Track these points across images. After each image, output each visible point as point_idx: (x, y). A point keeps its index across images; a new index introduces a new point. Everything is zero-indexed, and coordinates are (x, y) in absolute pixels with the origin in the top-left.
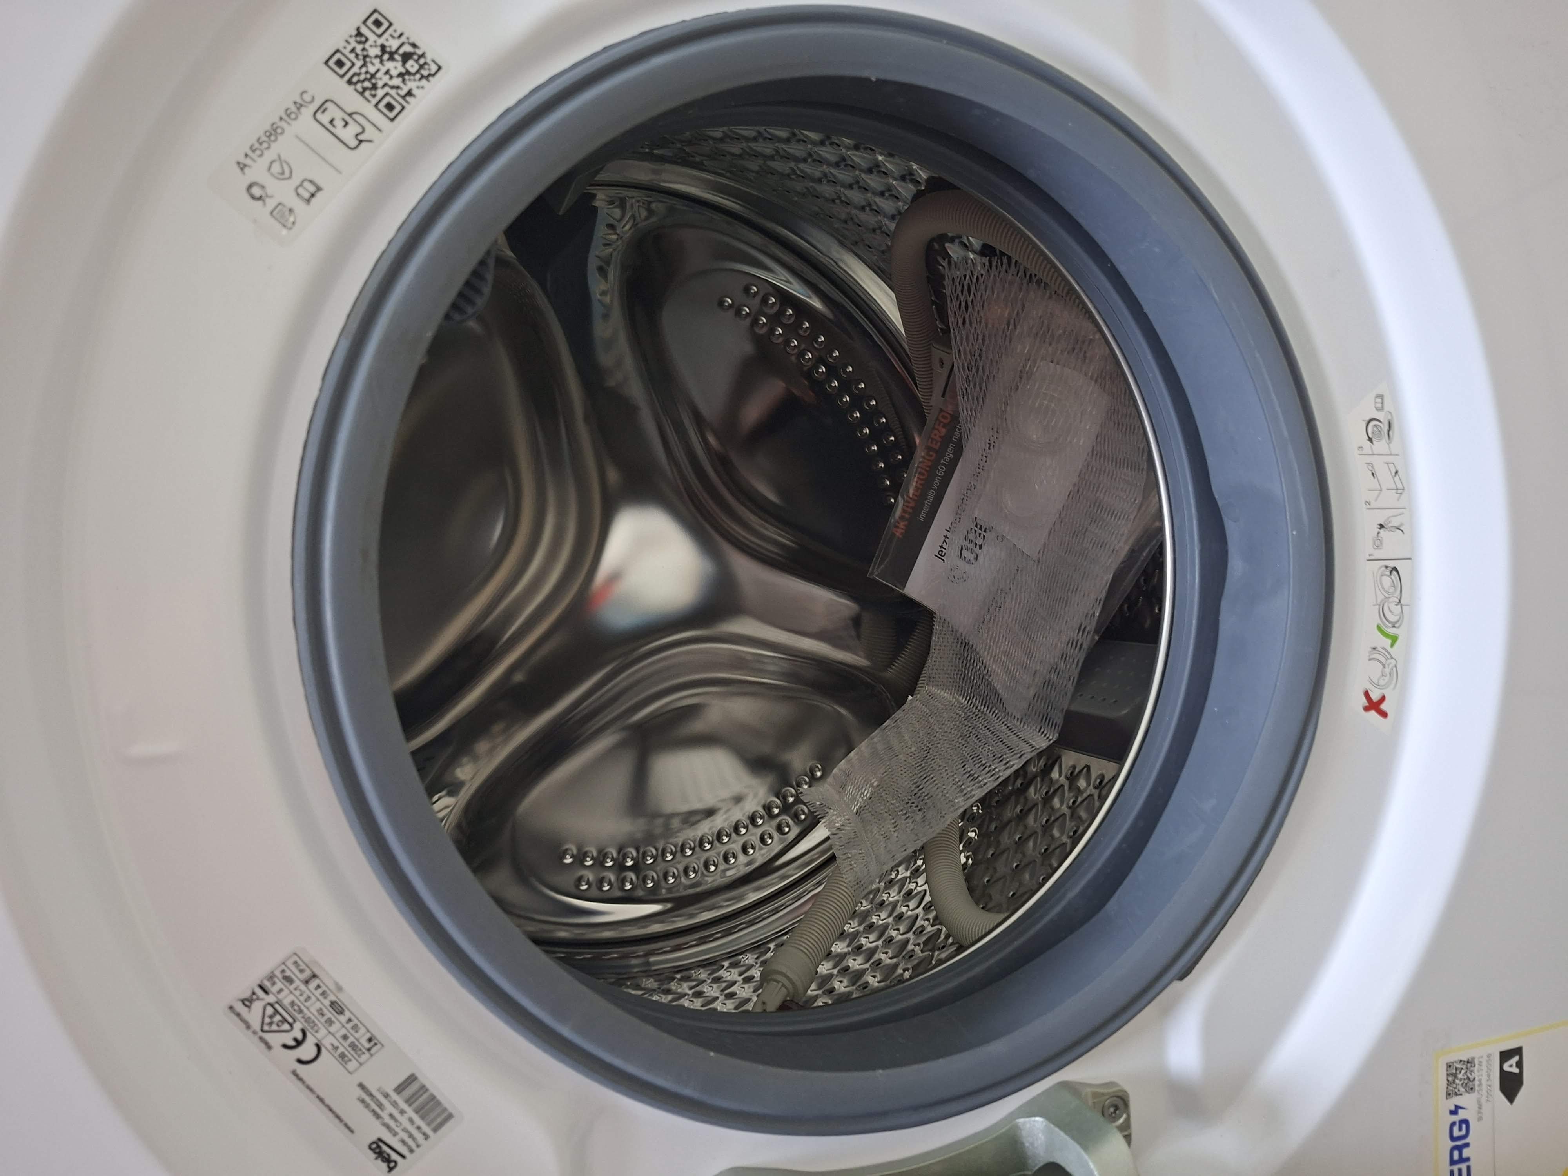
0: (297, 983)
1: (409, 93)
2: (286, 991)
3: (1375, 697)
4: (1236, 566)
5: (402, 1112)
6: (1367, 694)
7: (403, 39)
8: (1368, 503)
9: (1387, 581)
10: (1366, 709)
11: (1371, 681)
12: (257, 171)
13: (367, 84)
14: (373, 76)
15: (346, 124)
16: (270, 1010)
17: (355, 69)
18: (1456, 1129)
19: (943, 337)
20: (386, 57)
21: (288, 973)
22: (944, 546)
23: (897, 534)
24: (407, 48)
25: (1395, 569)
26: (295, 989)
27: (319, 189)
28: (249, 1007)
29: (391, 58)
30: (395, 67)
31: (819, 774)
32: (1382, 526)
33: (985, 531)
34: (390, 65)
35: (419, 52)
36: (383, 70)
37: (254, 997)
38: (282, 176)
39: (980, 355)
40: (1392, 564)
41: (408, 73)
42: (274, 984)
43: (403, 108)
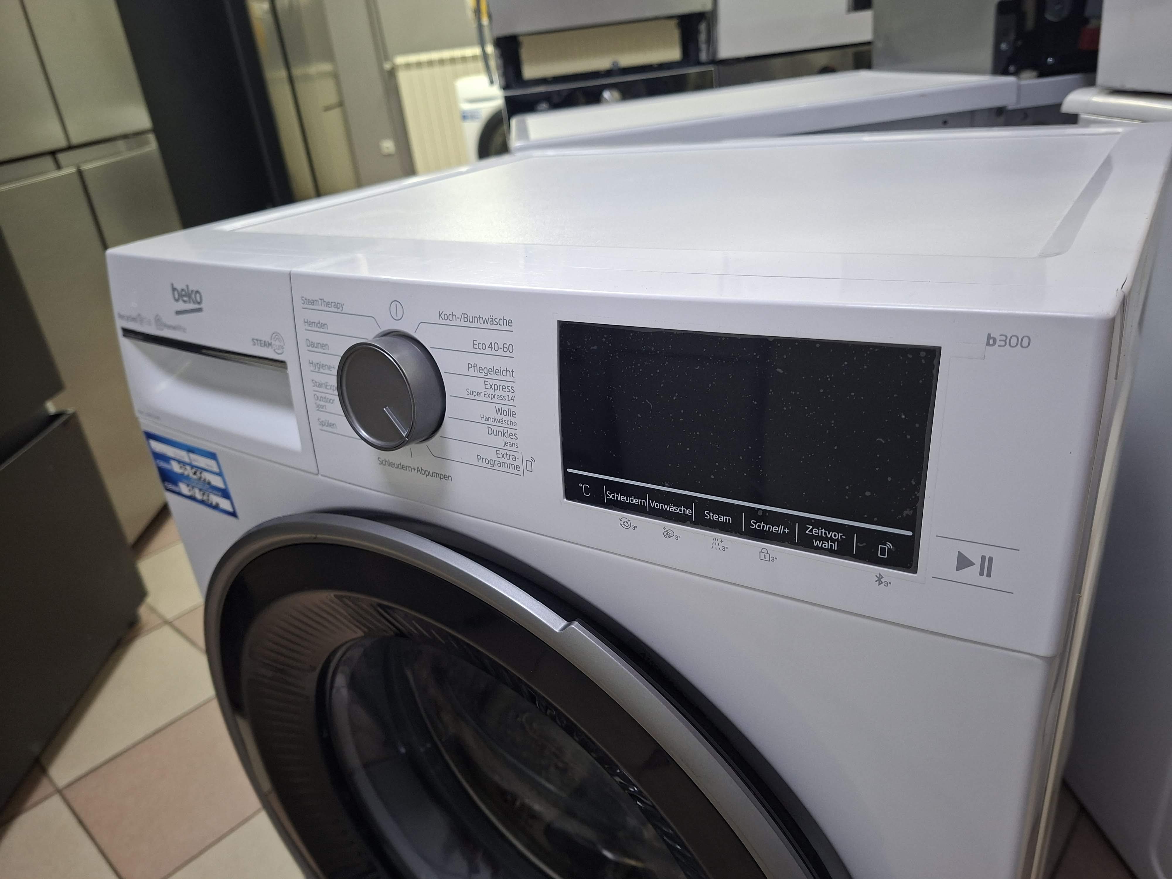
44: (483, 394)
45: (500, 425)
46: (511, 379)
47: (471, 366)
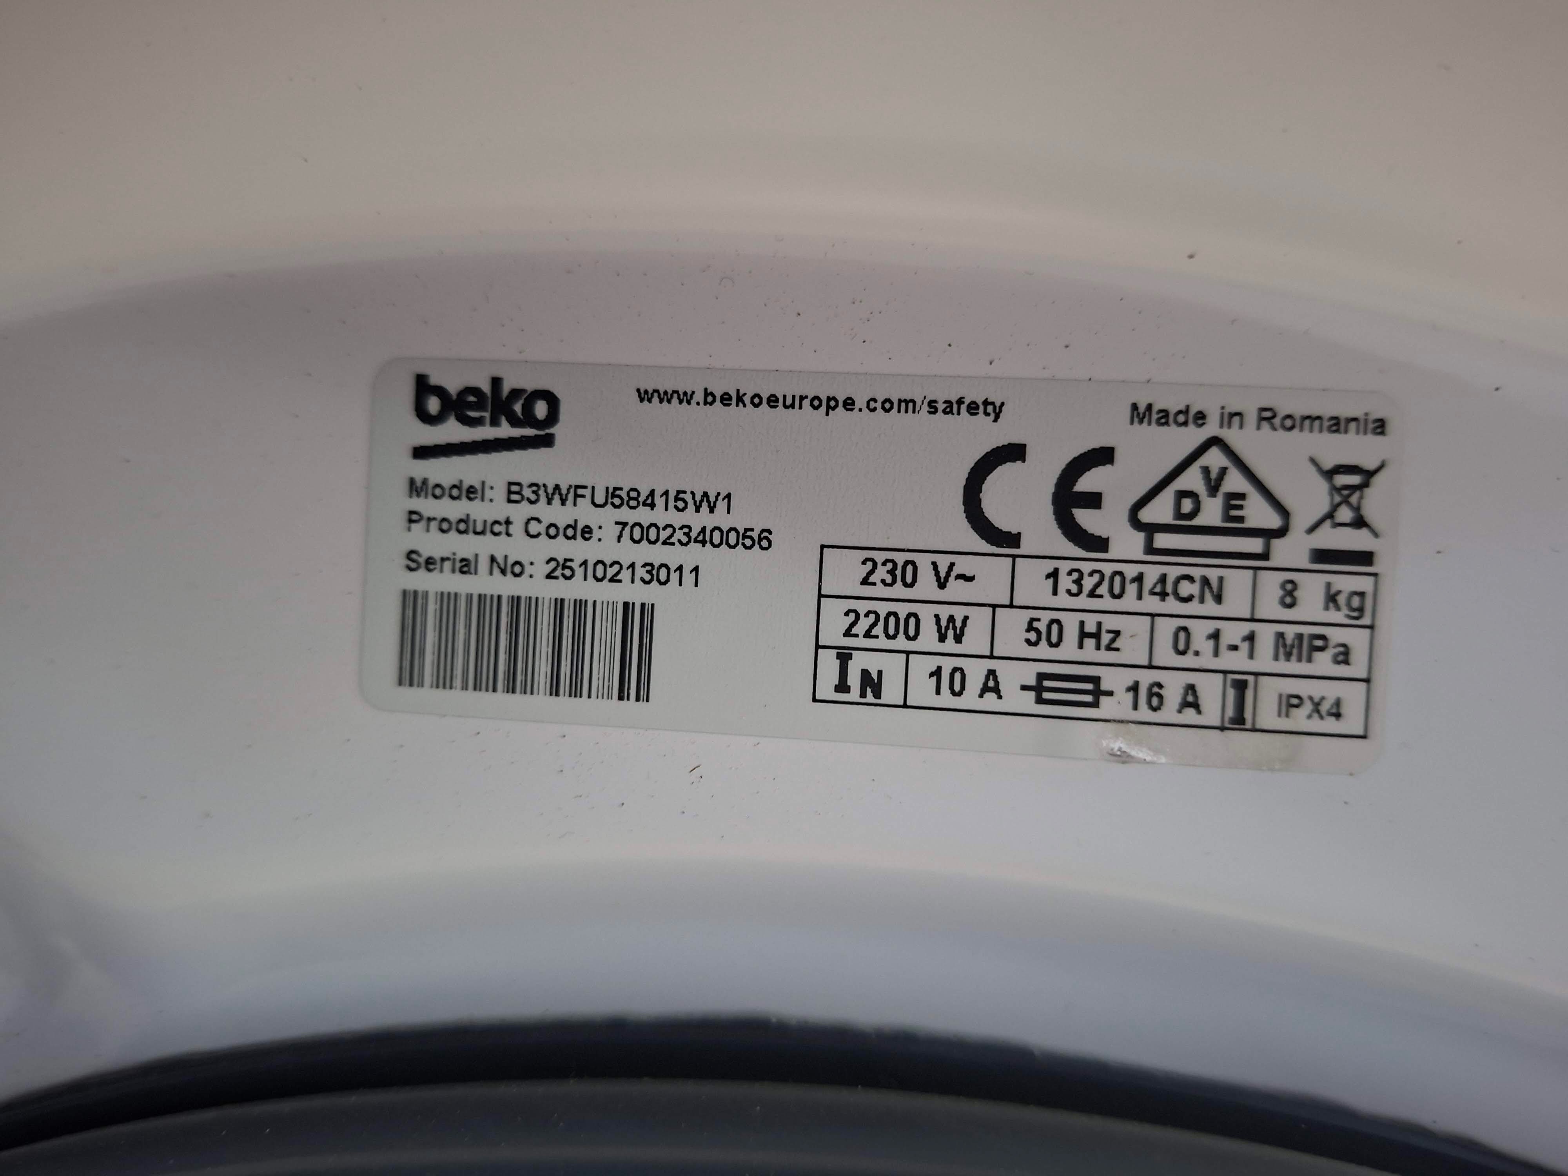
0: (1264, 660)
2: (1270, 607)
21: (1323, 663)
26: (1251, 638)
28: (1329, 474)
37: (1345, 514)
42: (1332, 599)
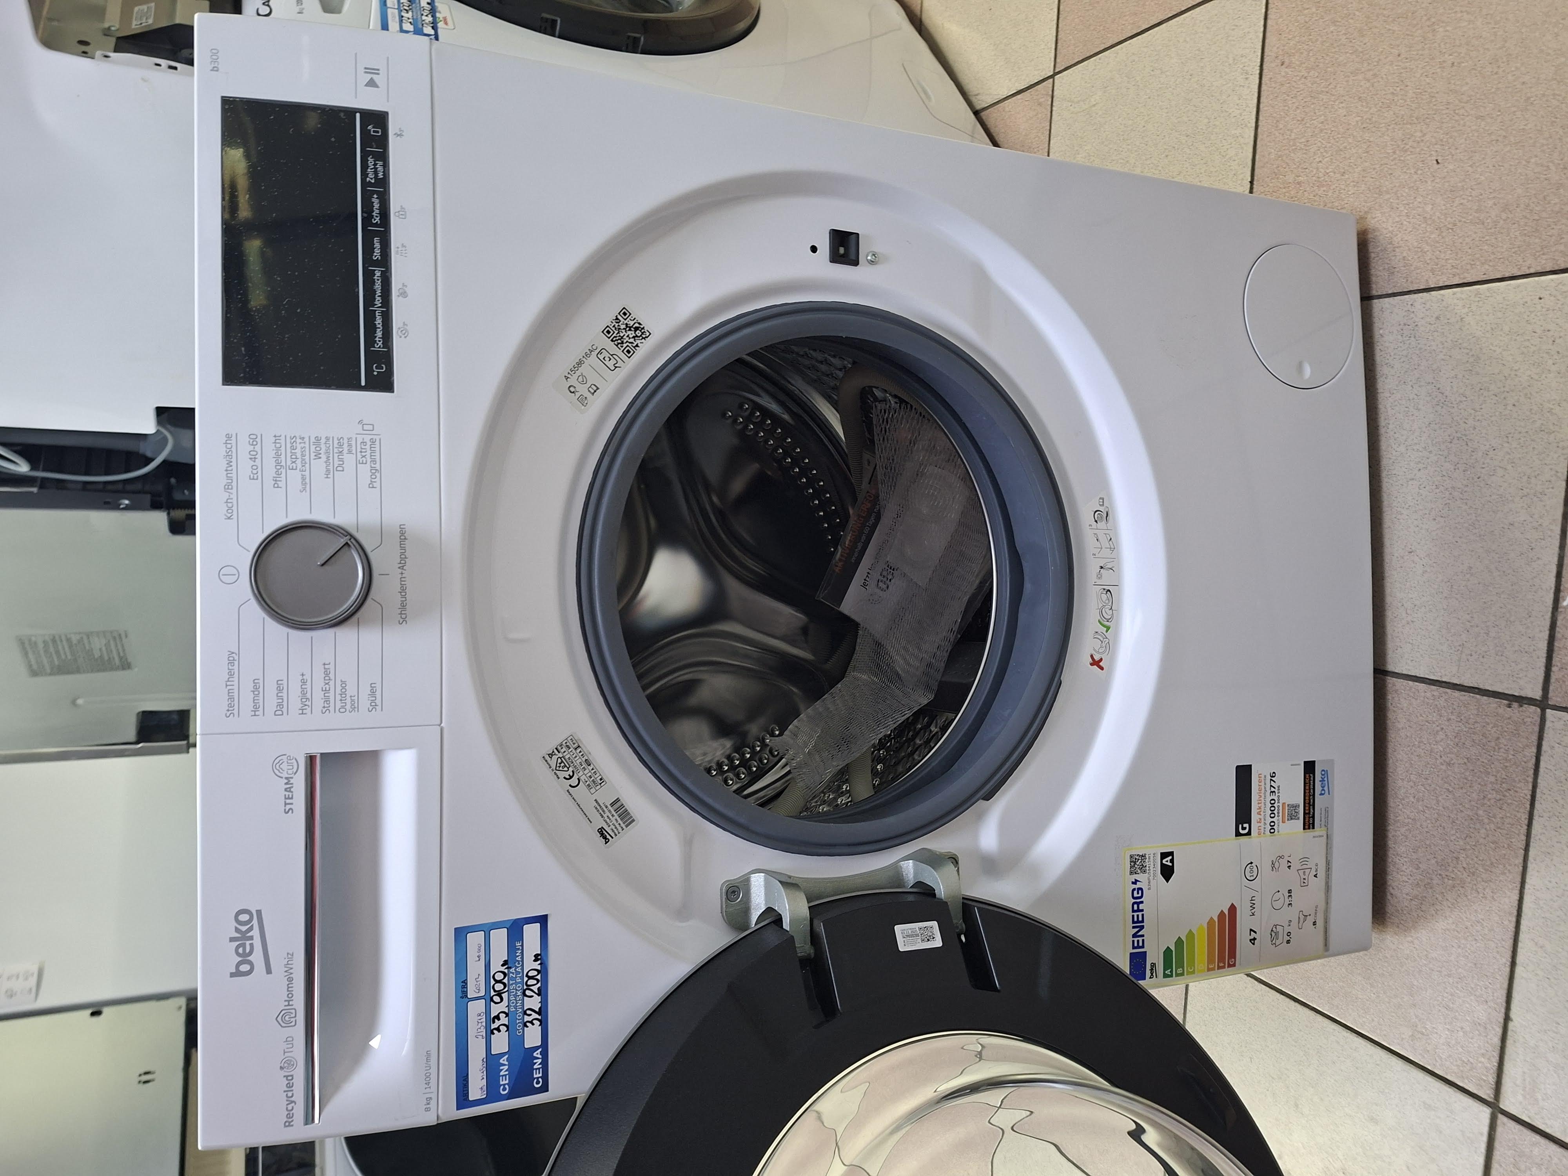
0: (572, 749)
1: (637, 346)
2: (567, 752)
3: (1097, 658)
4: (1028, 586)
5: (613, 816)
6: (1092, 656)
7: (635, 321)
8: (1094, 555)
9: (1104, 597)
10: (1092, 664)
11: (1094, 650)
12: (573, 381)
13: (619, 341)
14: (622, 337)
15: (610, 359)
16: (559, 761)
17: (615, 335)
18: (1135, 892)
19: (870, 445)
20: (628, 329)
22: (867, 579)
23: (837, 570)
24: (637, 325)
25: (1109, 591)
26: (571, 752)
27: (598, 389)
28: (551, 758)
29: (630, 330)
30: (631, 334)
31: (777, 733)
32: (1102, 567)
33: (893, 570)
34: (629, 332)
35: (642, 327)
36: (627, 335)
37: (554, 753)
38: (583, 383)
39: (893, 460)
40: (1107, 588)
41: (637, 336)
42: (562, 748)
43: (634, 352)
44: (303, 473)
45: (331, 455)
46: (283, 438)
47: (276, 486)
